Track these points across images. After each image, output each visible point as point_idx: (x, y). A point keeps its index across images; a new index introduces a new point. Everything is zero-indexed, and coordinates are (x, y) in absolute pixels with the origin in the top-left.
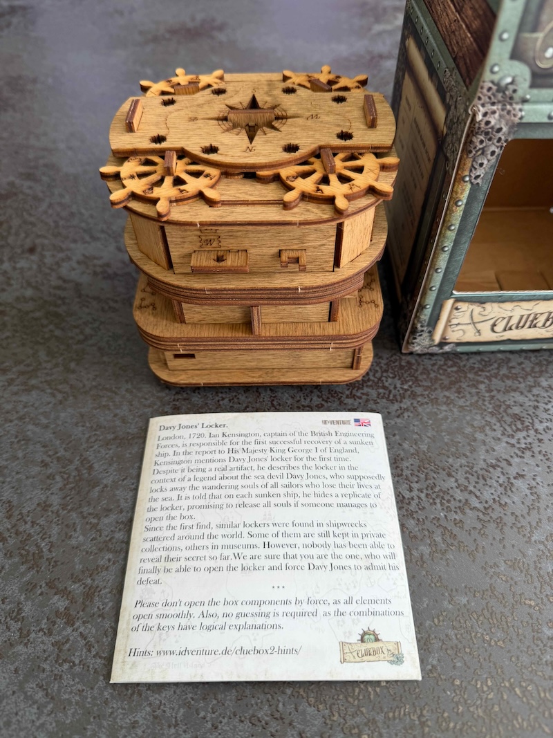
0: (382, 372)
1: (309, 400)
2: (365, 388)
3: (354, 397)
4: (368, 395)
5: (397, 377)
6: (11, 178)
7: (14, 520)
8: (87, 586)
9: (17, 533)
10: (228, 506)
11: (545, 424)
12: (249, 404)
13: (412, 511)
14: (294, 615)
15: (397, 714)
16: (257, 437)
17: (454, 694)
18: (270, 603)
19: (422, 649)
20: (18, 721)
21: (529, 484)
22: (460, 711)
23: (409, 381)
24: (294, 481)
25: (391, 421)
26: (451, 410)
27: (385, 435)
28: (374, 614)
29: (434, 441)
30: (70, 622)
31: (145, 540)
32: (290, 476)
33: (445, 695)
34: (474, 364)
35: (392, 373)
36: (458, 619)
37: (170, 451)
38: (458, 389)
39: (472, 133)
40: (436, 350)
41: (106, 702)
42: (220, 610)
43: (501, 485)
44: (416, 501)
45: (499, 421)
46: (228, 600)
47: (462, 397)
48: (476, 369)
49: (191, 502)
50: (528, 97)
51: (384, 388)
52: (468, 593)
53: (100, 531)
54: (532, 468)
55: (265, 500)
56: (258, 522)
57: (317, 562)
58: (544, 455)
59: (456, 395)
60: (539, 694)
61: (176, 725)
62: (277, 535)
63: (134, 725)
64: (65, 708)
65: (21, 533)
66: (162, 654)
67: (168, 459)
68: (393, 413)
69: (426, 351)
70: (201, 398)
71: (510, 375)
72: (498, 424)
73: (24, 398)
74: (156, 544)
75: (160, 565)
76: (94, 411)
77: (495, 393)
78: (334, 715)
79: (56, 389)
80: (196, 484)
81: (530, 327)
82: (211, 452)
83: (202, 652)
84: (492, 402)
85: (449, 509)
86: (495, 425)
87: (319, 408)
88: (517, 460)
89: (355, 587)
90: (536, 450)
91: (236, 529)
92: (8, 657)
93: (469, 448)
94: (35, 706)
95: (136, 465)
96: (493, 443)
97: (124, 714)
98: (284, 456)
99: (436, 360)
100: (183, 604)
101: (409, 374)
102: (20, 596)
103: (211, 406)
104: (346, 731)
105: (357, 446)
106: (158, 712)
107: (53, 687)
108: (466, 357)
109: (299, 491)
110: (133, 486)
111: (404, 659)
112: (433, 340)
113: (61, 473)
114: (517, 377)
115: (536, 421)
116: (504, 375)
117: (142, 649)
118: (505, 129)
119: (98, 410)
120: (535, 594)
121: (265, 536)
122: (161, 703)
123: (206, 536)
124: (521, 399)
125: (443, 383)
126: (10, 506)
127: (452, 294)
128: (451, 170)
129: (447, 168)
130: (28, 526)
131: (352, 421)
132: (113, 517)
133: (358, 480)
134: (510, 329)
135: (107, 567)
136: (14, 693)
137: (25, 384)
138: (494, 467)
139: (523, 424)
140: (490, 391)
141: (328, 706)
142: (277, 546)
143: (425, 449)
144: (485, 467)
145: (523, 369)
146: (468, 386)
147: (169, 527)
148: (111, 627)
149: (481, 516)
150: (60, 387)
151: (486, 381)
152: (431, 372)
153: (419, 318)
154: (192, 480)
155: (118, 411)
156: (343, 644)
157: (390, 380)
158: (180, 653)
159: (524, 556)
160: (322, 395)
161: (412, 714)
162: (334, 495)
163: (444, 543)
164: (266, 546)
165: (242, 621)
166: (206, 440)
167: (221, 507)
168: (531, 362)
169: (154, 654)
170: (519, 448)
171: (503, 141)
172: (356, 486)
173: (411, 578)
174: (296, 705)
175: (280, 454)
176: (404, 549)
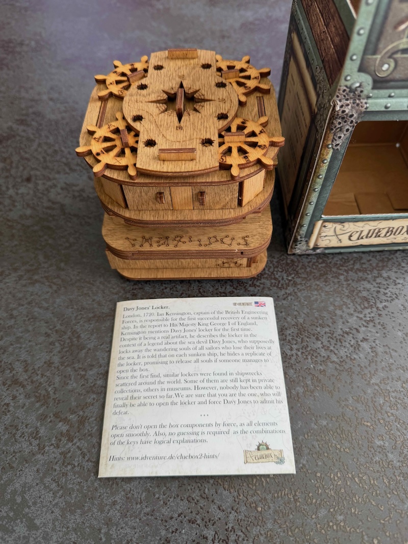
0: (274, 268)
1: (224, 288)
2: (262, 279)
3: (254, 286)
4: (264, 285)
5: (284, 272)
6: (10, 124)
7: (29, 373)
8: (80, 416)
9: (32, 382)
10: (171, 362)
11: (384, 304)
12: (184, 292)
13: (292, 364)
14: (215, 433)
15: (280, 494)
16: (190, 315)
17: (316, 482)
18: (199, 426)
19: (296, 454)
20: (41, 501)
21: (370, 345)
22: (319, 492)
23: (292, 274)
24: (215, 345)
25: (279, 302)
26: (320, 294)
27: (275, 312)
28: (266, 432)
29: (308, 317)
30: (70, 439)
31: (117, 385)
32: (211, 342)
33: (310, 482)
34: (337, 261)
35: (281, 268)
36: (320, 435)
37: (132, 325)
38: (325, 279)
39: (333, 117)
40: (311, 252)
41: (96, 489)
42: (167, 430)
43: (352, 346)
44: (295, 357)
45: (353, 302)
46: (172, 424)
47: (328, 285)
48: (338, 265)
49: (146, 360)
50: (371, 95)
51: (275, 279)
52: (327, 418)
53: (87, 380)
54: (373, 334)
55: (195, 358)
56: (191, 373)
57: (229, 399)
58: (382, 325)
59: (324, 283)
60: (370, 482)
61: (141, 502)
62: (203, 381)
63: (114, 503)
64: (70, 493)
65: (35, 382)
66: (131, 459)
67: (130, 331)
68: (281, 297)
69: (304, 253)
70: (151, 288)
71: (362, 269)
72: (352, 304)
73: (31, 289)
74: (124, 388)
75: (128, 402)
76: (79, 298)
77: (350, 282)
78: (240, 496)
79: (52, 282)
80: (149, 347)
81: (375, 237)
82: (159, 326)
83: (156, 458)
84: (348, 288)
85: (316, 363)
86: (350, 304)
87: (231, 294)
88: (363, 329)
89: (254, 415)
90: (377, 321)
91: (176, 378)
92: (32, 462)
93: (331, 320)
94: (51, 493)
95: (109, 335)
96: (348, 317)
97: (108, 497)
98: (208, 328)
99: (311, 259)
100: (143, 427)
101: (292, 269)
102: (37, 423)
103: (158, 294)
104: (248, 505)
105: (256, 320)
106: (129, 495)
107: (62, 480)
108: (332, 256)
109: (217, 351)
110: (108, 349)
111: (285, 461)
112: (309, 246)
113: (59, 340)
114: (366, 270)
115: (378, 301)
116: (357, 269)
117: (118, 456)
118: (355, 115)
119: (82, 297)
120: (371, 418)
121: (195, 382)
122: (131, 489)
123: (157, 383)
124: (368, 286)
125: (315, 275)
126: (26, 364)
127: (321, 217)
128: (319, 139)
129: (317, 137)
130: (39, 377)
131: (253, 303)
132: (95, 370)
133: (257, 344)
134: (362, 238)
135: (93, 404)
136: (37, 484)
137: (30, 279)
138: (347, 333)
139: (368, 304)
140: (347, 280)
141: (236, 490)
142: (204, 388)
143: (302, 322)
144: (342, 334)
145: (371, 265)
146: (332, 277)
147: (132, 377)
148: (97, 442)
149: (338, 367)
150: (55, 281)
151: (345, 273)
152: (308, 267)
153: (299, 232)
154: (147, 345)
155: (95, 297)
156: (246, 452)
157: (279, 274)
158: (142, 458)
159: (365, 393)
160: (233, 284)
161: (289, 495)
162: (241, 355)
163: (312, 385)
164: (196, 389)
165: (181, 438)
166: (155, 317)
167: (166, 363)
168: (376, 259)
169: (126, 459)
170: (365, 321)
171: (354, 123)
172: (255, 348)
173: (291, 408)
174: (216, 490)
175: (205, 327)
176: (286, 389)
